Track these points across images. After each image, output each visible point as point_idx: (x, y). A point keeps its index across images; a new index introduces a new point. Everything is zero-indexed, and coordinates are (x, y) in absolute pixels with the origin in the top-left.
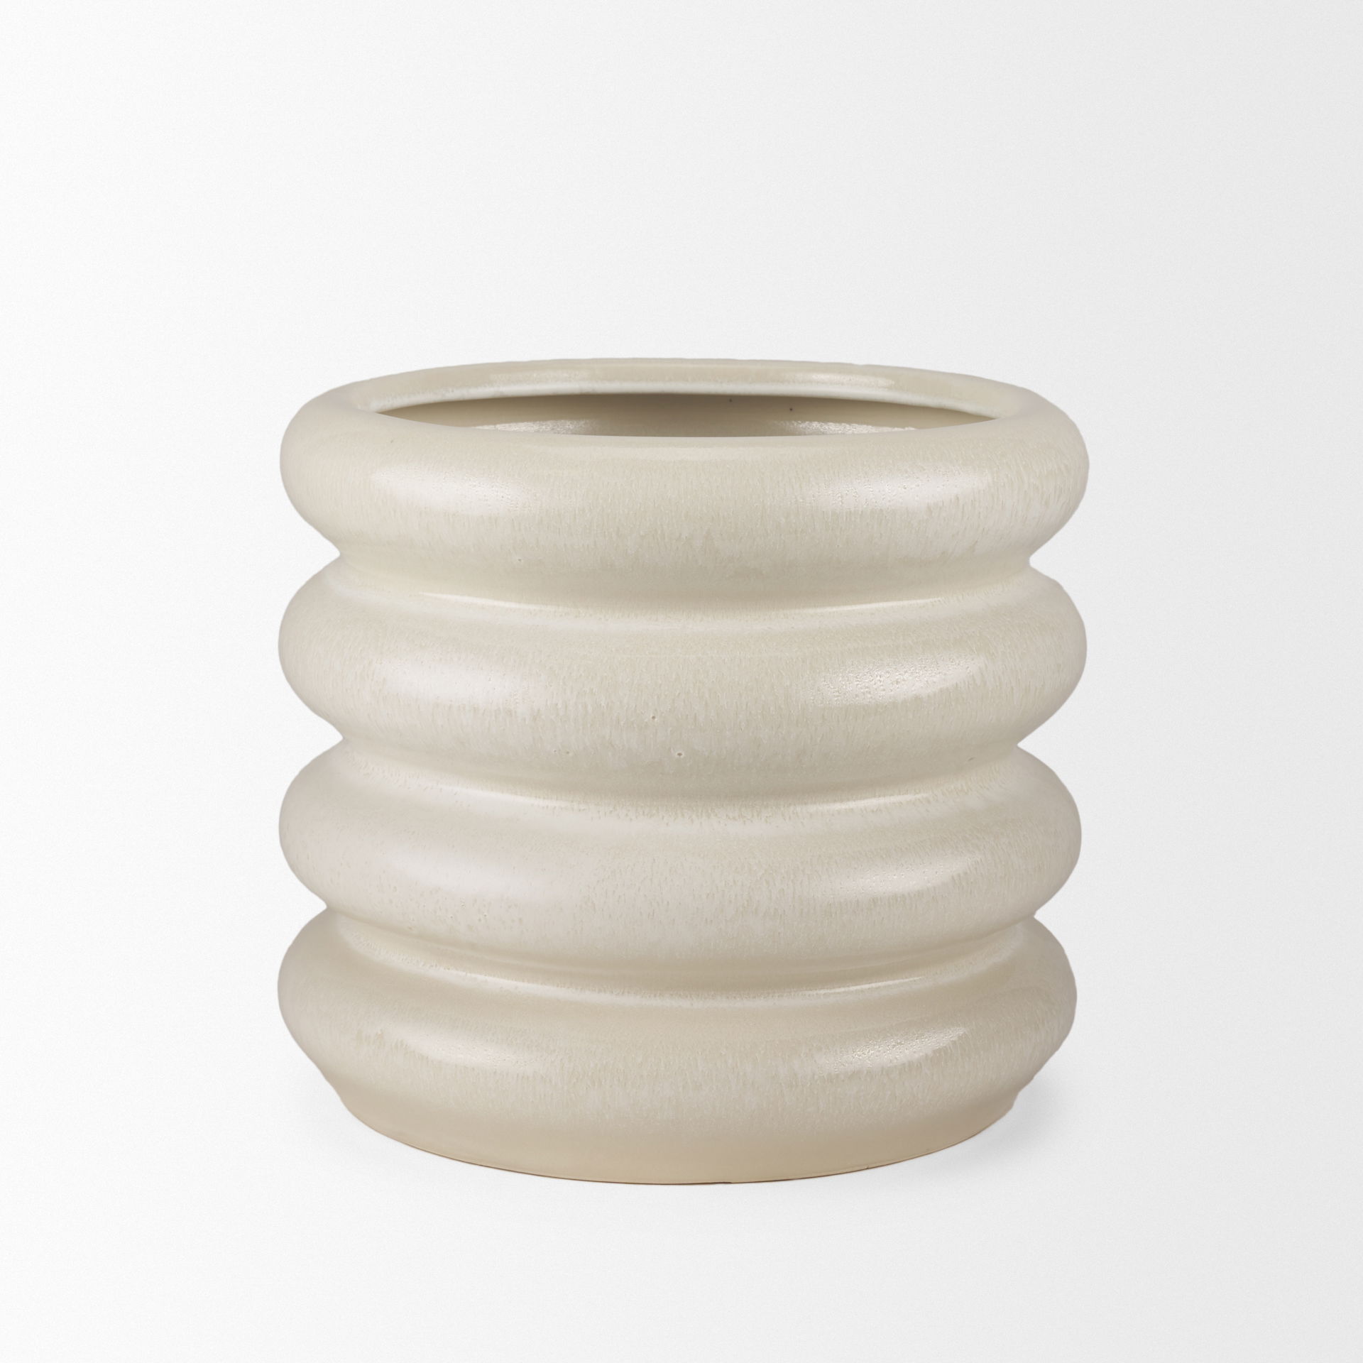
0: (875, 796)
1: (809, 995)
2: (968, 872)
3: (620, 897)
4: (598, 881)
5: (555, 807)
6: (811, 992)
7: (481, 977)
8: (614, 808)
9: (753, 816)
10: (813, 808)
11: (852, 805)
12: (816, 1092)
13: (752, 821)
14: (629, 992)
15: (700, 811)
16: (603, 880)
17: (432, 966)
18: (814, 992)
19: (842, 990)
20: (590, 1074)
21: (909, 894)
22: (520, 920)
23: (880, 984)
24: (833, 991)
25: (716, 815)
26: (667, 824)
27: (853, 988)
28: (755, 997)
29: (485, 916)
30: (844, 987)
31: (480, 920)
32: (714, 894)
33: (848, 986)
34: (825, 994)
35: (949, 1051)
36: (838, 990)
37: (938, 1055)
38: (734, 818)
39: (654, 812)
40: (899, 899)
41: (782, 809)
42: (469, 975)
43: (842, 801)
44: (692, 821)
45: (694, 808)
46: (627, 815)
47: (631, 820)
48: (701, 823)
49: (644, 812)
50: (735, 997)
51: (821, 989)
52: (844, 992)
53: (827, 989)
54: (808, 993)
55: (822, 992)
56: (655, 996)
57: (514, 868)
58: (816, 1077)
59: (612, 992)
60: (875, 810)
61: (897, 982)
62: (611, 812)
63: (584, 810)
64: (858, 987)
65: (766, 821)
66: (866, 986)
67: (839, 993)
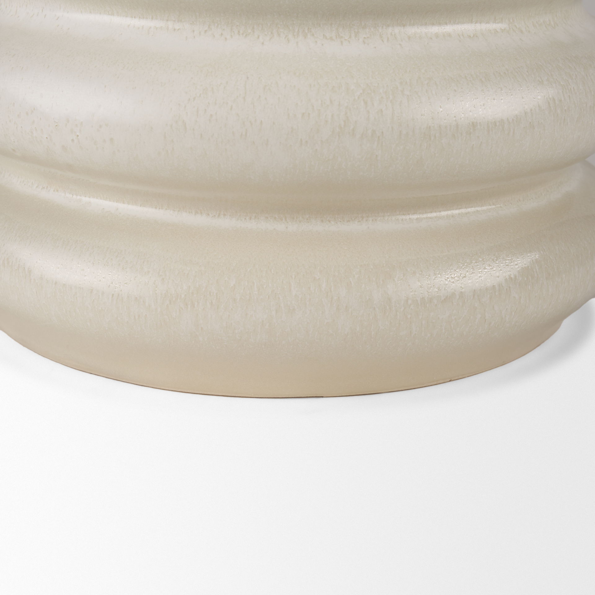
0: (472, 22)
1: (402, 220)
2: (563, 99)
3: (211, 115)
4: (189, 99)
5: (150, 28)
6: (404, 217)
7: (85, 199)
8: (209, 27)
9: (350, 37)
10: (412, 30)
11: (448, 29)
12: (409, 316)
13: (349, 42)
14: (225, 215)
15: (296, 30)
16: (194, 99)
17: (44, 188)
18: (408, 217)
19: (434, 215)
20: (183, 296)
21: (508, 119)
22: (112, 140)
23: (469, 210)
24: (425, 216)
25: (313, 35)
26: (263, 43)
27: (444, 213)
28: (348, 221)
29: (78, 136)
30: (435, 212)
31: (73, 140)
32: (309, 114)
33: (440, 212)
34: (417, 219)
35: (536, 275)
36: (429, 215)
37: (525, 279)
38: (331, 39)
39: (249, 31)
40: (498, 124)
41: (380, 31)
42: (75, 196)
43: (440, 24)
44: (288, 41)
45: (291, 28)
46: (222, 34)
47: (226, 38)
48: (297, 43)
49: (239, 32)
50: (329, 221)
51: (414, 214)
52: (436, 217)
53: (420, 213)
54: (401, 217)
55: (415, 217)
56: (250, 219)
57: (105, 86)
58: (410, 302)
59: (208, 215)
60: (472, 36)
61: (485, 208)
62: (206, 31)
63: (179, 29)
64: (449, 212)
65: (364, 43)
66: (456, 212)
67: (431, 218)
